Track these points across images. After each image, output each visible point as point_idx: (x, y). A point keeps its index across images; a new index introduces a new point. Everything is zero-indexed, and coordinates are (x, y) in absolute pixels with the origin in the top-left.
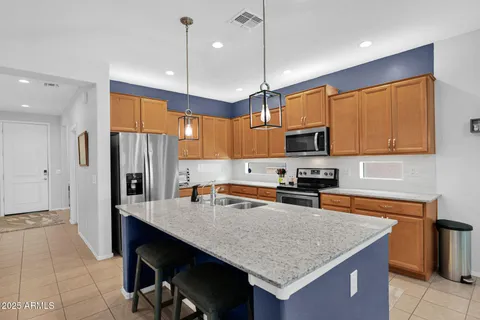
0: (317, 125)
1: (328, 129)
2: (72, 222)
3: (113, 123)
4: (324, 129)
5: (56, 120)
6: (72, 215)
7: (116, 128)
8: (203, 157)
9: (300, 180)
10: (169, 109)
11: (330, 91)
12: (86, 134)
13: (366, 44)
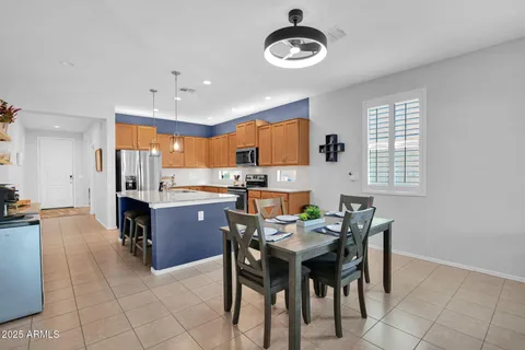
0: (250, 146)
1: (257, 149)
2: (91, 213)
3: (117, 143)
4: (254, 149)
5: (80, 136)
6: (92, 209)
7: (119, 147)
8: (184, 166)
9: (248, 183)
10: (158, 133)
11: (259, 123)
12: (101, 151)
13: (268, 98)
